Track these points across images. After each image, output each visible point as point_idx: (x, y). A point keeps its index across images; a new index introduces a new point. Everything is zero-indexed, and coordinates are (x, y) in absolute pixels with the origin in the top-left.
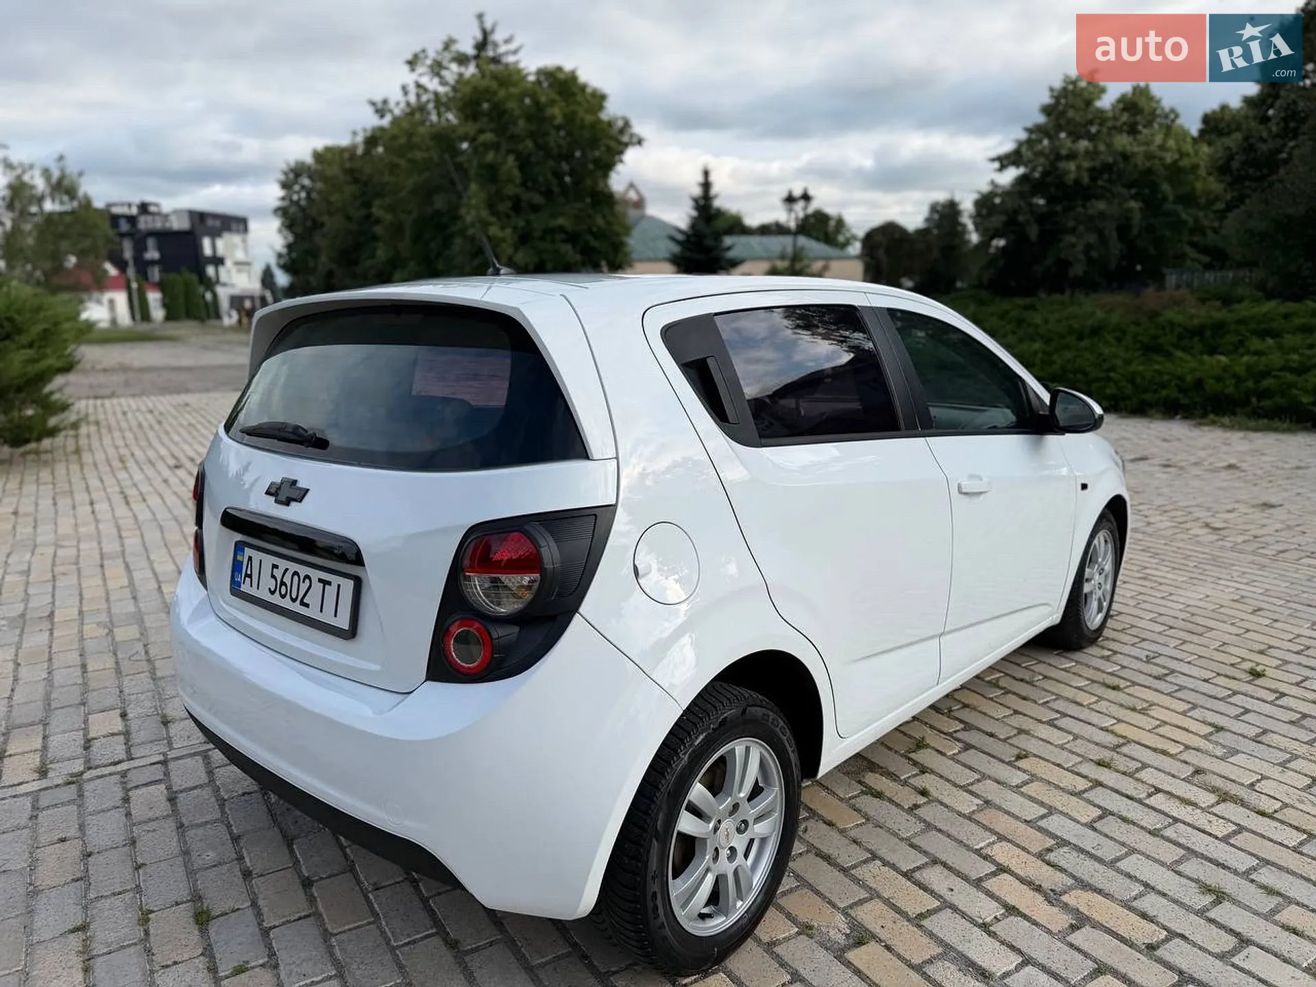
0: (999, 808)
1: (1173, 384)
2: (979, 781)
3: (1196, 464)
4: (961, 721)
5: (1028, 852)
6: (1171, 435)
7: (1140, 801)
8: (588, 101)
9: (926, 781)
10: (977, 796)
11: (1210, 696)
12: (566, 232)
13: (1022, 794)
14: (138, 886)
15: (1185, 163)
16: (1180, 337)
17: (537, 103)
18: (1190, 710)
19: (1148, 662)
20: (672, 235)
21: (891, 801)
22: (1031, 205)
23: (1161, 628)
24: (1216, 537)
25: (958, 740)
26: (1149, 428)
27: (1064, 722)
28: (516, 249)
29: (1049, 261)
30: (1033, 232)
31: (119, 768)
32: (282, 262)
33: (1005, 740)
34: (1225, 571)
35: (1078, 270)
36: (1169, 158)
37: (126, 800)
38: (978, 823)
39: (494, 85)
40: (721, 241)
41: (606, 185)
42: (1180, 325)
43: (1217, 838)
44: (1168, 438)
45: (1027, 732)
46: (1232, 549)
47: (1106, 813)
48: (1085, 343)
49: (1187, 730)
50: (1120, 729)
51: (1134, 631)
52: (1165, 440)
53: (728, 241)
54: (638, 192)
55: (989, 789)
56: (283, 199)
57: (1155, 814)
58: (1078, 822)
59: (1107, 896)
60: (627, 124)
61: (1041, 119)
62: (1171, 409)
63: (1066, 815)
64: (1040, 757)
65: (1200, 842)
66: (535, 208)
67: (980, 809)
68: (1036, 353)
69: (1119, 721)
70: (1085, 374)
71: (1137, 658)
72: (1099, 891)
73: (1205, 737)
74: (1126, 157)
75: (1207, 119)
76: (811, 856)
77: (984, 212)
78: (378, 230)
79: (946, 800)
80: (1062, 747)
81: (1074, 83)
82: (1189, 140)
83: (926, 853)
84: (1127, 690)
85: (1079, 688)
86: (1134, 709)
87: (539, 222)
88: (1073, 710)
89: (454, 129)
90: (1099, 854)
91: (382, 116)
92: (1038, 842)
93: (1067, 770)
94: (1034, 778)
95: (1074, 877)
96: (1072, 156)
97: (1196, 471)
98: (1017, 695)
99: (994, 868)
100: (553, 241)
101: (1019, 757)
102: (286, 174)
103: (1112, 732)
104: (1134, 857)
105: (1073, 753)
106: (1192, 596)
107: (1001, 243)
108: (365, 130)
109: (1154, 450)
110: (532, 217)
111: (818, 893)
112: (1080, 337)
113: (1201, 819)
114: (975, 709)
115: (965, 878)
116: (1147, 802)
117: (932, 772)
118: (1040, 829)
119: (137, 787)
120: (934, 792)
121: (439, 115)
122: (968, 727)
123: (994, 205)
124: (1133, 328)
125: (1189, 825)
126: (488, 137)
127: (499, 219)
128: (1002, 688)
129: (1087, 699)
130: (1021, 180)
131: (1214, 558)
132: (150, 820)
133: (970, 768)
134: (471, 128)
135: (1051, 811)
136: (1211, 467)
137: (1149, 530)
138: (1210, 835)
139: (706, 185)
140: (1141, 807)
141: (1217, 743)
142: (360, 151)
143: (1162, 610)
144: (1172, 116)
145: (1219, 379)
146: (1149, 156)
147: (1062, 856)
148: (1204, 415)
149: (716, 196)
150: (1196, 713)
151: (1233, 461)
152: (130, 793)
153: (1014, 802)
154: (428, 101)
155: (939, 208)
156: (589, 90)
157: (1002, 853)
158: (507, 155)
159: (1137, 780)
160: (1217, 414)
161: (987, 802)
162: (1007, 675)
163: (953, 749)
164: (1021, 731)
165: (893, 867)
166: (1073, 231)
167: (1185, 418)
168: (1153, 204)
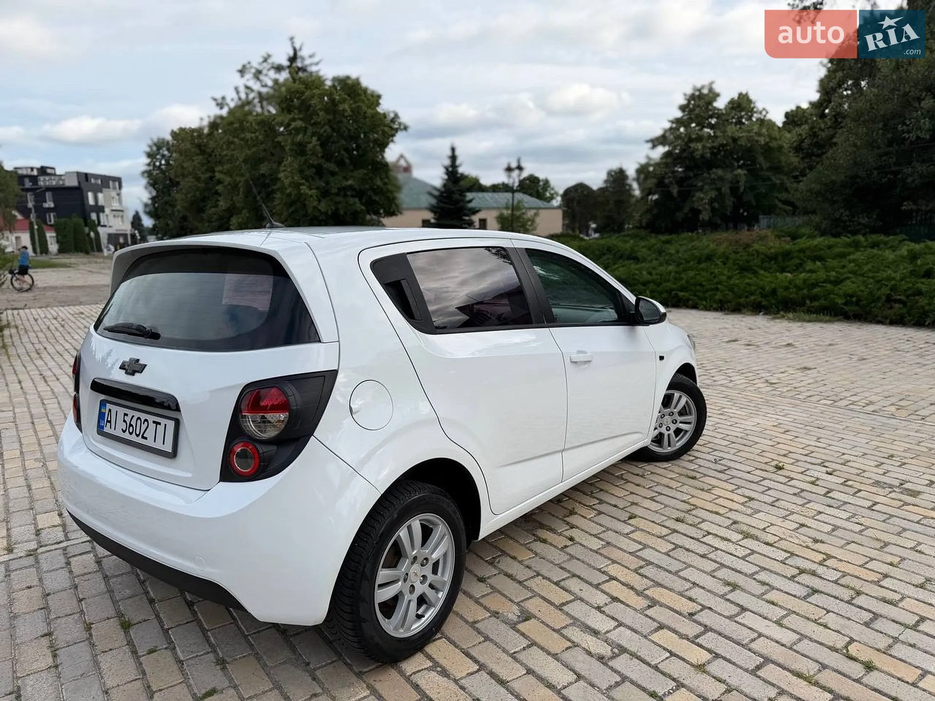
0: (615, 546)
1: (758, 292)
2: (604, 531)
3: (767, 343)
4: (598, 499)
5: (629, 569)
6: (755, 325)
7: (698, 540)
8: (368, 100)
9: (574, 533)
10: (602, 540)
11: (750, 481)
12: (354, 190)
13: (630, 539)
14: (82, 611)
15: (774, 144)
16: (763, 261)
17: (332, 100)
18: (736, 489)
19: (716, 463)
20: (430, 191)
21: (551, 544)
22: (674, 172)
23: (727, 443)
24: (771, 388)
25: (595, 510)
26: (742, 321)
27: (659, 498)
28: (319, 201)
29: (686, 210)
30: (675, 191)
31: (62, 545)
32: (148, 210)
33: (623, 509)
34: (772, 409)
35: (705, 216)
36: (762, 141)
37: (68, 564)
38: (601, 554)
39: (302, 87)
40: (465, 196)
41: (383, 157)
42: (762, 253)
43: (738, 557)
44: (752, 327)
45: (636, 504)
46: (780, 396)
47: (677, 546)
48: (703, 265)
49: (732, 500)
50: (692, 501)
51: (710, 445)
52: (750, 329)
53: (469, 196)
54: (406, 161)
55: (610, 536)
56: (149, 165)
57: (705, 546)
58: (660, 552)
59: (670, 590)
60: (396, 116)
61: (679, 114)
62: (757, 309)
63: (653, 548)
64: (642, 518)
65: (728, 560)
66: (333, 174)
67: (604, 547)
68: (670, 273)
69: (693, 496)
70: (701, 285)
71: (709, 461)
72: (666, 588)
73: (742, 504)
74: (735, 140)
75: (787, 115)
76: (502, 576)
77: (642, 176)
78: (220, 188)
79: (585, 543)
80: (656, 512)
81: (699, 90)
82: (776, 128)
83: (569, 572)
84: (700, 480)
85: (671, 479)
86: (702, 490)
87: (336, 183)
88: (666, 491)
89: (274, 117)
90: (670, 568)
91: (221, 108)
92: (634, 563)
93: (658, 524)
94: (637, 529)
95: (653, 580)
96: (699, 139)
97: (767, 348)
98: (634, 483)
99: (608, 578)
100: (345, 196)
101: (630, 518)
102: (150, 147)
103: (688, 503)
104: (689, 569)
105: (663, 515)
106: (749, 424)
107: (655, 197)
108: (209, 117)
109: (742, 335)
110: (331, 179)
111: (504, 595)
112: (699, 262)
113: (731, 548)
114: (607, 492)
115: (591, 584)
116: (701, 540)
117: (577, 527)
118: (637, 557)
119: (75, 556)
120: (577, 539)
121: (262, 107)
122: (601, 502)
123: (649, 172)
124: (733, 256)
125: (724, 551)
126: (299, 123)
127: (307, 181)
128: (625, 480)
129: (674, 484)
130: (667, 155)
131: (768, 401)
132: (85, 574)
133: (600, 525)
134: (287, 118)
135: (645, 546)
136: (777, 345)
137: (731, 385)
138: (735, 556)
139: (453, 158)
140: (697, 543)
141: (749, 507)
142: (206, 131)
143: (729, 433)
144: (764, 113)
145: (786, 289)
146: (750, 139)
147: (649, 571)
148: (777, 312)
149: (460, 165)
150: (739, 491)
151: (791, 341)
152: (71, 560)
153: (624, 543)
154: (254, 98)
155: (613, 173)
156: (369, 92)
157: (613, 570)
158: (312, 137)
159: (698, 528)
160: (785, 312)
161: (608, 543)
162: (629, 472)
163: (591, 514)
164: (633, 504)
165: (549, 579)
166: (701, 189)
167: (765, 314)
168: (753, 172)
